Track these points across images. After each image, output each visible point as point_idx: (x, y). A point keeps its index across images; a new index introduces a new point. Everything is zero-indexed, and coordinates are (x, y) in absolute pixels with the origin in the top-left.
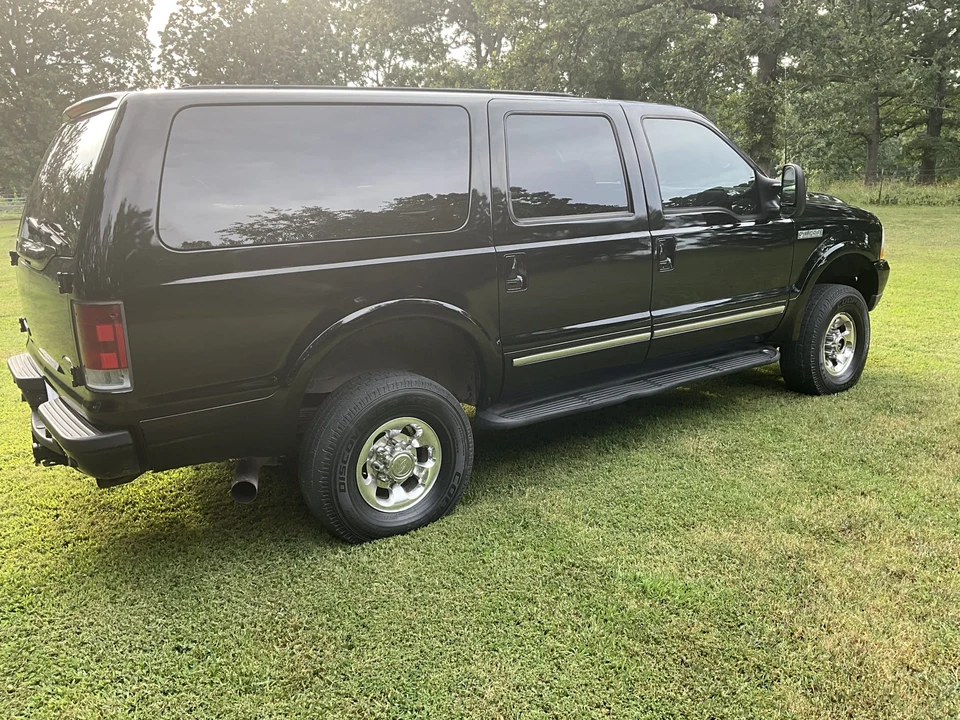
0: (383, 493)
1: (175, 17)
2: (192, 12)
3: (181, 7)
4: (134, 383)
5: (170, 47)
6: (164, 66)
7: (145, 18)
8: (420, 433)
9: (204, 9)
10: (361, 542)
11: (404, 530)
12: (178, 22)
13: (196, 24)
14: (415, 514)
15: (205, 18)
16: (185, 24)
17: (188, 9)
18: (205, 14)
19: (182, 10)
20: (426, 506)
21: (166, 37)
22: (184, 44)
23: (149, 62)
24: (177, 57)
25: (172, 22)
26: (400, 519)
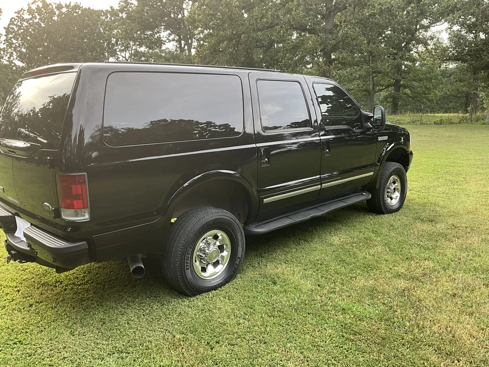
0: (204, 270)
2: (23, 18)
3: (17, 15)
4: (91, 216)
5: (11, 36)
6: (7, 46)
8: (220, 238)
9: (30, 17)
10: (195, 295)
11: (215, 288)
12: (15, 23)
13: (25, 24)
14: (219, 279)
15: (31, 21)
16: (19, 24)
17: (21, 16)
18: (31, 19)
20: (224, 276)
21: (8, 30)
22: (19, 34)
24: (14, 41)
25: (12, 21)
26: (213, 282)
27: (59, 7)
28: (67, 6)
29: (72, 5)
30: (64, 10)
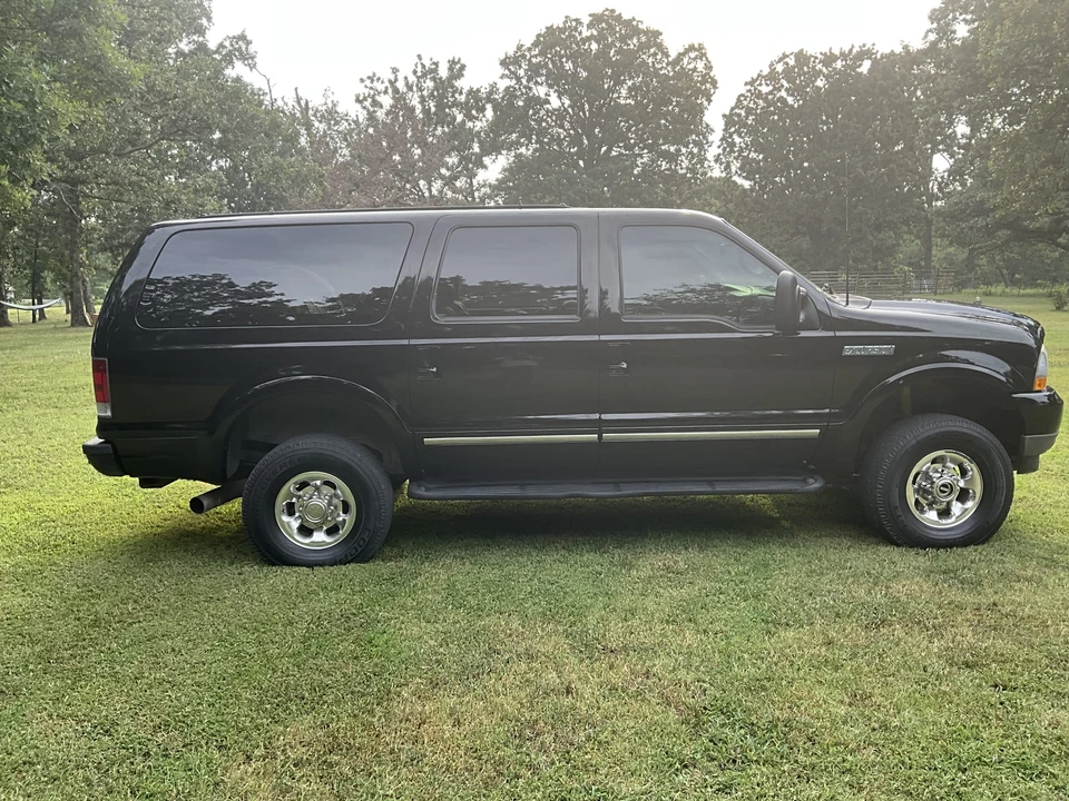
0: (306, 532)
1: (742, 98)
2: (760, 91)
3: (749, 87)
5: (732, 129)
6: (724, 150)
7: (706, 103)
8: (339, 488)
9: (771, 88)
12: (745, 103)
13: (761, 103)
14: (325, 554)
15: (770, 97)
16: (751, 105)
17: (755, 89)
18: (771, 93)
19: (749, 91)
21: (729, 120)
23: (706, 146)
24: (737, 139)
25: (738, 103)
26: (313, 555)
27: (829, 59)
28: (844, 56)
29: (854, 51)
30: (839, 64)
